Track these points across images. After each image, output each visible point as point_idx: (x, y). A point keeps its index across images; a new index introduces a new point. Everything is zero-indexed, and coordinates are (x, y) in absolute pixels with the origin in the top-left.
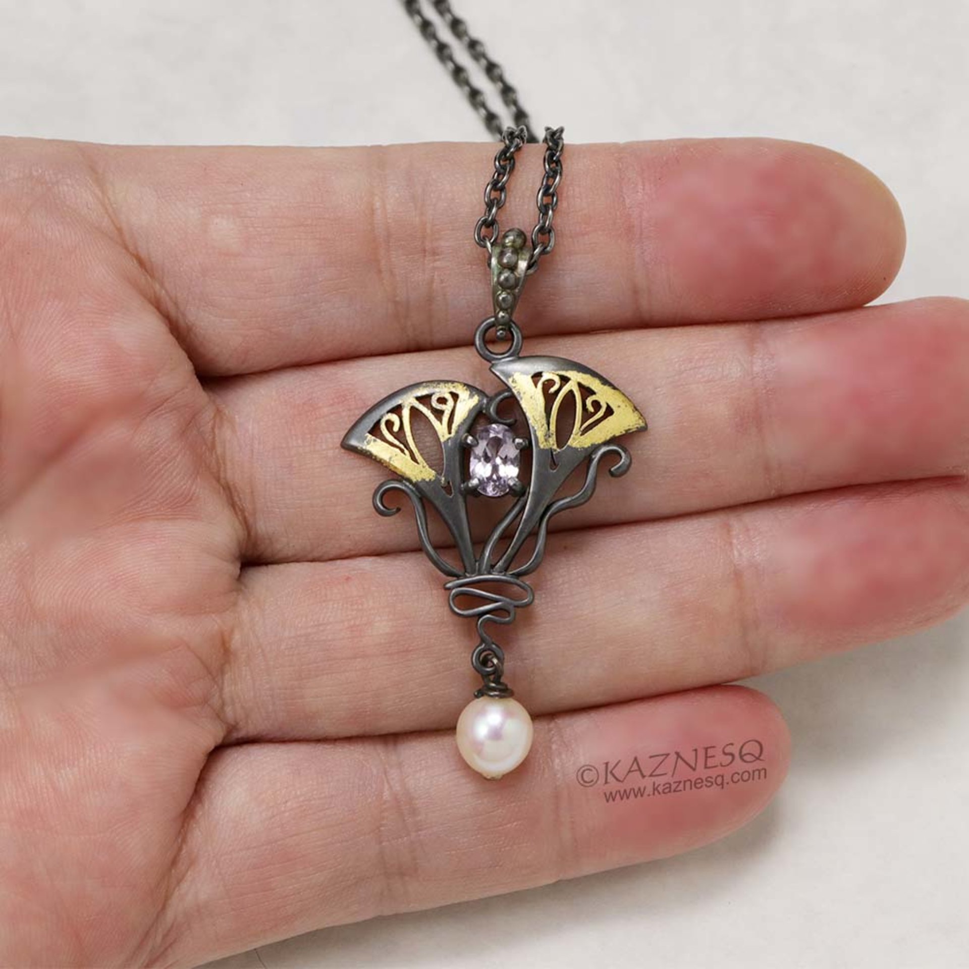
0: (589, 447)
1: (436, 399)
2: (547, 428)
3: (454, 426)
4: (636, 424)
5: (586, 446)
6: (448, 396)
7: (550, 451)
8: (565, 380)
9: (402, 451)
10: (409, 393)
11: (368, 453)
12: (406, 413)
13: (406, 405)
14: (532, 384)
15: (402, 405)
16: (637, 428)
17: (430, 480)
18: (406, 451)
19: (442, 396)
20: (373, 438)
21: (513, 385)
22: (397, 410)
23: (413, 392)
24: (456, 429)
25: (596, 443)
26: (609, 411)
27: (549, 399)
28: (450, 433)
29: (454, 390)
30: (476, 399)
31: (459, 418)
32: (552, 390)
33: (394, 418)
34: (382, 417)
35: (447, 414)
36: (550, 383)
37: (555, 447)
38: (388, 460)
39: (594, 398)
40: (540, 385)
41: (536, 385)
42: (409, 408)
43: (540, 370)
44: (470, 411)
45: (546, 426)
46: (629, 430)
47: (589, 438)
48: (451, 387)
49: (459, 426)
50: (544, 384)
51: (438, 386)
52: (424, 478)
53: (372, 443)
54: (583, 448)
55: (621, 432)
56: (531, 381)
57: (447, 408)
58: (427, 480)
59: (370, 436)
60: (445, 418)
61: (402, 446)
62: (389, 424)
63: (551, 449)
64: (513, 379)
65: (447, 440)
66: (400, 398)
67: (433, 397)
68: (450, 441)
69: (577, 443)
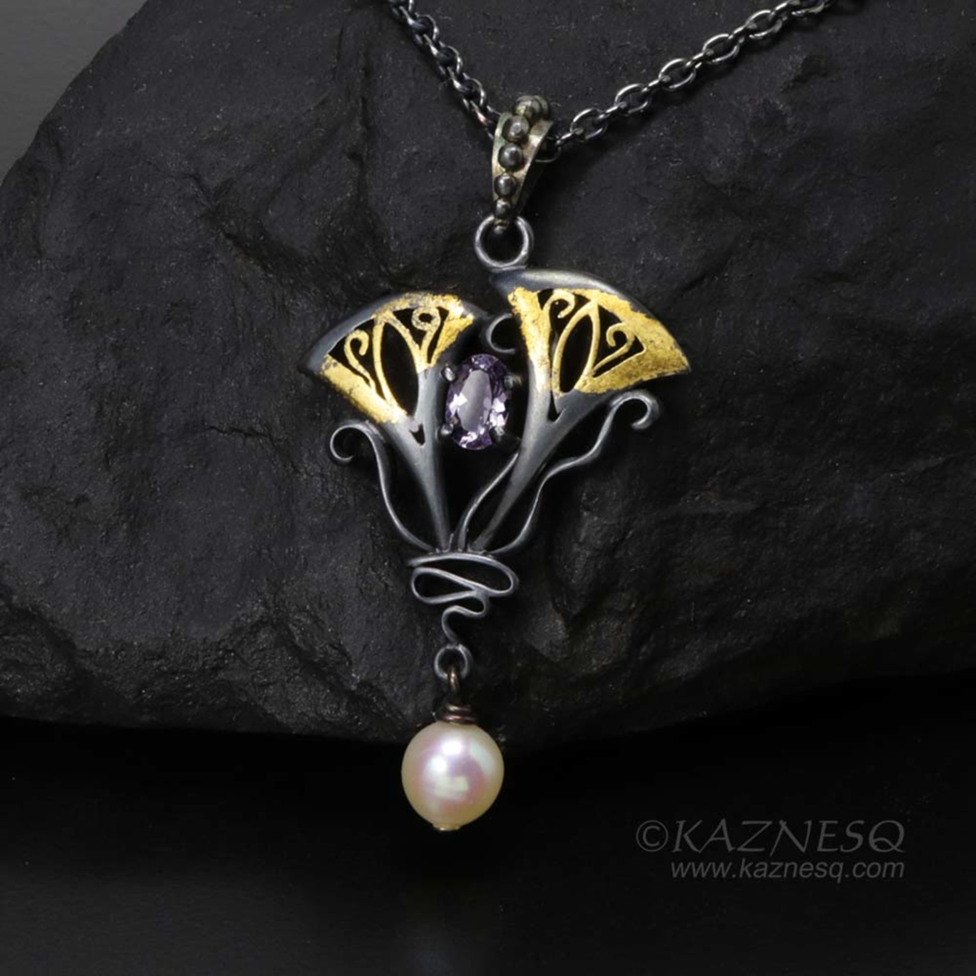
0: (603, 394)
1: (418, 315)
2: (548, 365)
3: (437, 352)
4: (674, 367)
5: (600, 391)
6: (435, 312)
7: (549, 395)
8: (581, 301)
9: (367, 381)
10: (385, 306)
11: (326, 381)
12: (378, 332)
13: (379, 322)
14: (538, 305)
15: (375, 320)
18: (372, 382)
19: (426, 312)
20: (334, 361)
21: (513, 304)
22: (368, 327)
23: (391, 303)
24: (438, 357)
25: (614, 389)
26: (637, 348)
27: (557, 325)
28: (429, 361)
30: (469, 320)
31: (444, 342)
32: (562, 314)
33: (363, 336)
34: (348, 335)
35: (430, 335)
36: (563, 304)
37: (556, 390)
38: (348, 392)
39: (618, 327)
40: (547, 307)
41: (542, 306)
42: (383, 324)
43: (551, 286)
44: (461, 335)
45: (548, 361)
46: (664, 373)
47: (604, 381)
48: (440, 301)
49: (443, 353)
50: (553, 305)
51: (424, 298)
53: (332, 368)
54: (596, 393)
55: (652, 376)
56: (537, 299)
57: (430, 329)
58: (394, 421)
61: (367, 375)
62: (356, 344)
63: (551, 393)
64: (514, 296)
65: (426, 371)
66: (373, 312)
67: (415, 312)
68: (430, 372)
69: (588, 387)
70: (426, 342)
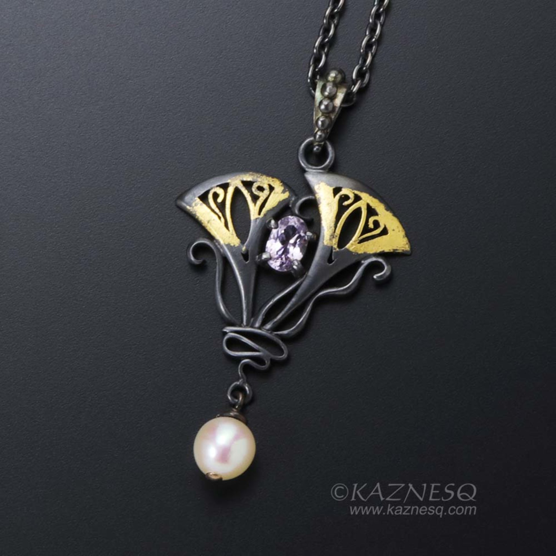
0: (361, 254)
1: (257, 186)
2: (333, 231)
3: (264, 210)
4: (403, 247)
5: (360, 252)
7: (331, 248)
8: (357, 198)
9: (220, 218)
10: (238, 177)
11: (194, 213)
12: (231, 190)
13: (232, 185)
14: (332, 195)
15: (230, 184)
16: (403, 250)
17: (234, 245)
18: (222, 219)
19: (261, 185)
20: (201, 202)
21: (317, 191)
24: (265, 213)
25: (368, 253)
26: (385, 232)
28: (259, 214)
30: (286, 195)
31: (269, 206)
32: (346, 203)
33: (221, 191)
34: (212, 188)
35: (262, 199)
37: (335, 246)
41: (335, 196)
42: (234, 187)
43: (341, 186)
44: (280, 203)
46: (397, 250)
47: (363, 247)
48: (271, 181)
49: (268, 211)
50: (341, 197)
52: (230, 243)
53: (199, 206)
54: (357, 253)
55: (390, 250)
56: (332, 192)
57: (263, 196)
58: (232, 245)
59: (198, 200)
60: (259, 203)
61: (220, 214)
62: (216, 196)
64: (319, 187)
65: (256, 219)
66: (230, 179)
69: (353, 249)
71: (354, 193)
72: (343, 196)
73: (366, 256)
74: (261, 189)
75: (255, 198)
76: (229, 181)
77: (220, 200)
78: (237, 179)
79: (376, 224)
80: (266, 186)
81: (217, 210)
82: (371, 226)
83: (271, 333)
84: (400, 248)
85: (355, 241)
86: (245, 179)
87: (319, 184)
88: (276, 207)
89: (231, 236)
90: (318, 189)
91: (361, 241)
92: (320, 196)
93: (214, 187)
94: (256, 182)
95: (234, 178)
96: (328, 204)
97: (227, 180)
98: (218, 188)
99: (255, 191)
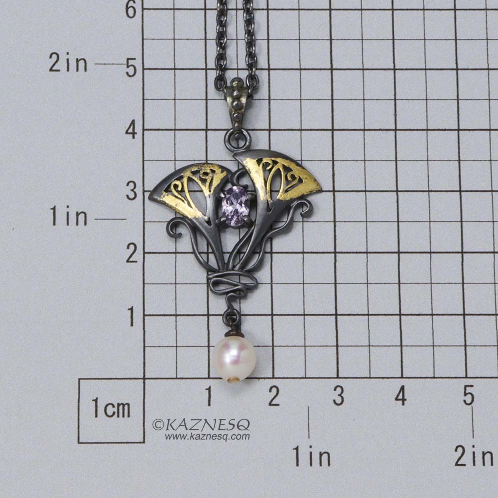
0: (289, 200)
1: (202, 172)
2: (265, 189)
4: (316, 188)
5: (287, 199)
7: (266, 201)
8: (275, 163)
9: (183, 201)
10: (188, 170)
11: (164, 202)
12: (185, 180)
13: (185, 176)
14: (257, 165)
15: (183, 176)
16: (316, 190)
17: (199, 217)
18: (185, 202)
19: (205, 171)
20: (167, 194)
21: (246, 165)
22: (180, 179)
23: (190, 169)
24: (214, 189)
25: (293, 198)
26: (301, 181)
28: (210, 191)
29: (212, 168)
30: (225, 174)
31: (215, 184)
32: (268, 168)
33: (178, 183)
34: (172, 183)
35: (209, 181)
36: (268, 164)
37: (269, 199)
38: (175, 206)
39: (292, 173)
40: (261, 165)
41: (259, 165)
42: (187, 177)
43: (261, 157)
44: (222, 180)
45: (264, 187)
46: (312, 191)
47: (289, 195)
48: (211, 166)
49: (215, 188)
50: (263, 165)
51: (204, 166)
52: (195, 216)
53: (166, 196)
54: (286, 200)
55: (307, 192)
56: (256, 163)
57: (208, 178)
58: (197, 217)
59: (165, 193)
61: (183, 199)
62: (176, 186)
63: (267, 200)
64: (246, 162)
65: (209, 195)
66: (182, 173)
67: (201, 171)
68: (211, 196)
69: (283, 198)
70: (208, 184)
71: (272, 160)
72: (265, 164)
73: (292, 200)
74: (206, 174)
75: (204, 181)
76: (182, 174)
77: (180, 189)
78: (187, 172)
79: (293, 177)
80: (209, 171)
81: (180, 196)
82: (289, 179)
83: (241, 271)
84: (314, 189)
85: (282, 192)
86: (193, 170)
87: (246, 160)
88: (220, 183)
89: (194, 211)
90: (246, 163)
91: (286, 191)
92: (249, 168)
93: (173, 181)
94: (201, 170)
95: (185, 171)
96: (256, 172)
97: (181, 174)
98: (176, 181)
99: (203, 176)
